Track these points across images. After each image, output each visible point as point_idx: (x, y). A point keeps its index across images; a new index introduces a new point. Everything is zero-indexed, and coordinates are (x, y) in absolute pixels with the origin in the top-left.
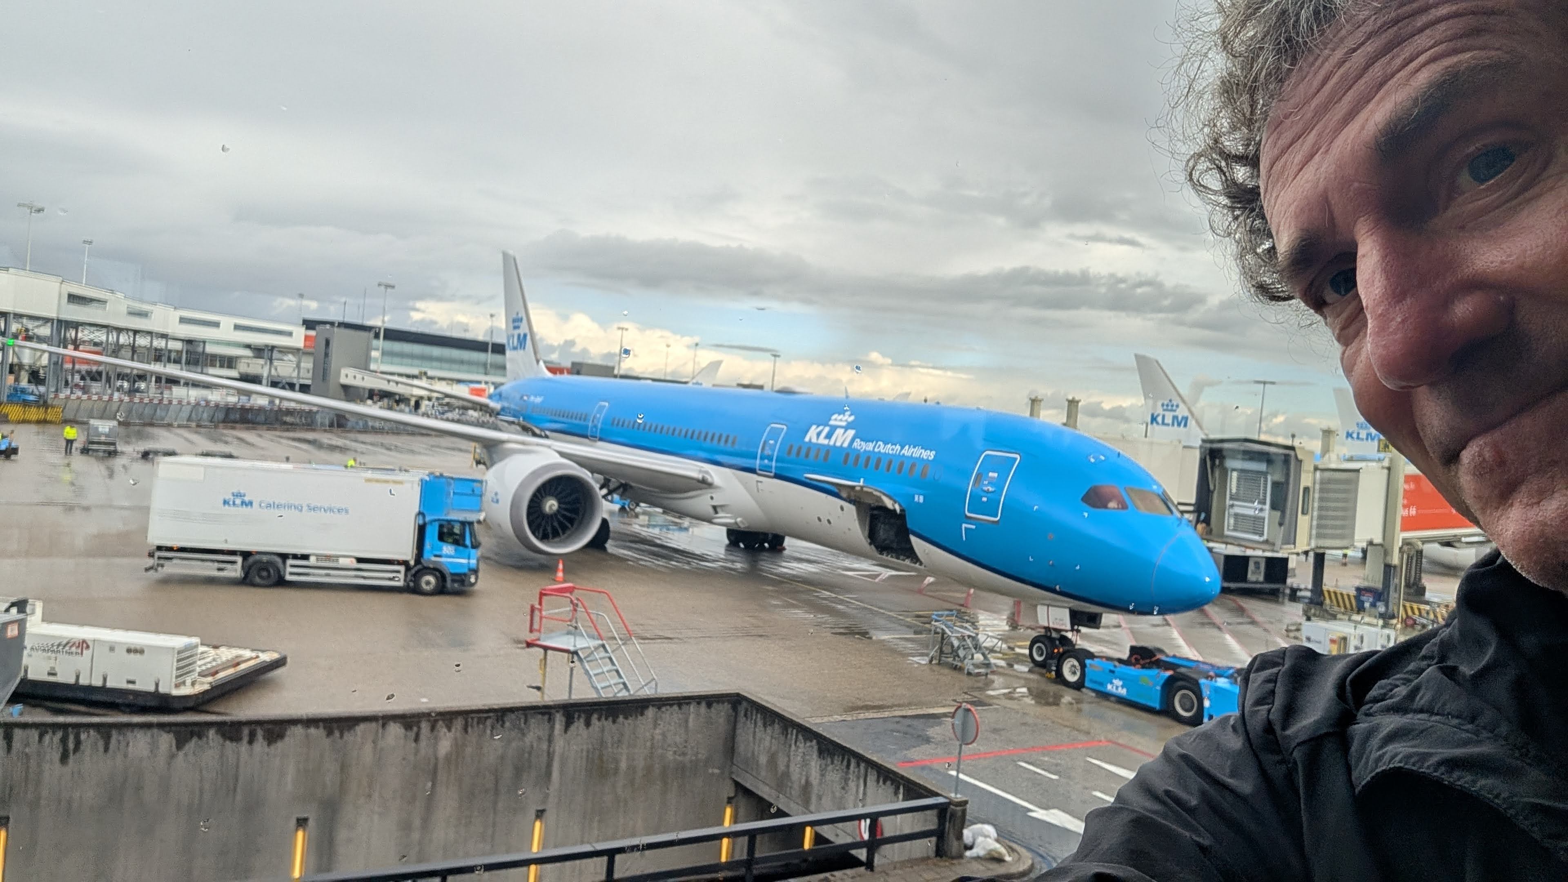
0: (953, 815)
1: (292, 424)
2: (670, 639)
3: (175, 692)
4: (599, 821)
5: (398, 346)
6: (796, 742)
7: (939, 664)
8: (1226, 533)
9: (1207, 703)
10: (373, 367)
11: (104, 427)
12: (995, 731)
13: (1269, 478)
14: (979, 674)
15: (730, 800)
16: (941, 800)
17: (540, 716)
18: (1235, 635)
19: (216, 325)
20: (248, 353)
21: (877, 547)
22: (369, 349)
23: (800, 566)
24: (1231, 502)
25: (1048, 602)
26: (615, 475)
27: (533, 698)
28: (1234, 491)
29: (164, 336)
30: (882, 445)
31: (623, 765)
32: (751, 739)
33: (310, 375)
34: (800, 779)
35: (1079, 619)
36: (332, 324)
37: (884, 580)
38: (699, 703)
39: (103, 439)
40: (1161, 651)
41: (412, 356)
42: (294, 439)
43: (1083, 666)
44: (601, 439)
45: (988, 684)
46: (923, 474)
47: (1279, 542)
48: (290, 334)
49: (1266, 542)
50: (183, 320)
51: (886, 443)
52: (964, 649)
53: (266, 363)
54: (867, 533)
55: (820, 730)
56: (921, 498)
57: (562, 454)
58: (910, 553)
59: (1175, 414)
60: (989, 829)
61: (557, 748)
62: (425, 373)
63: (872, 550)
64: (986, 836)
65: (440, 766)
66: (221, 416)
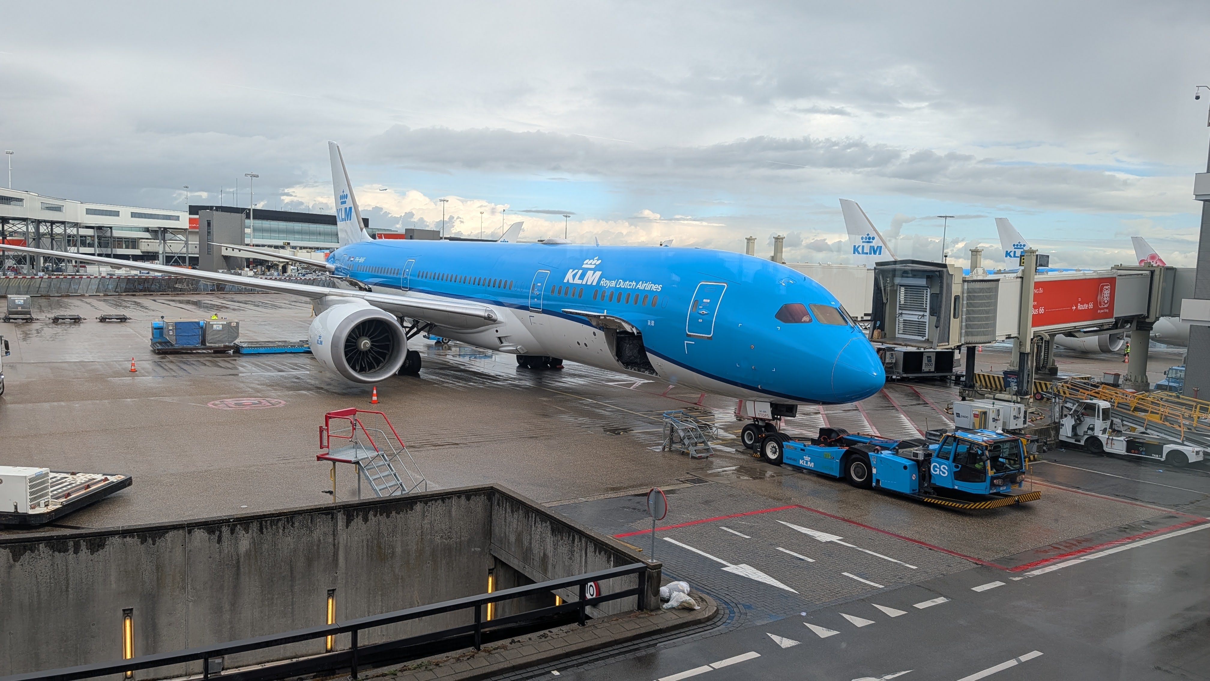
0: (650, 577)
1: (181, 290)
2: (457, 444)
3: (31, 512)
4: (382, 595)
5: (266, 224)
6: (535, 524)
7: (670, 451)
8: (897, 335)
9: (874, 471)
10: (247, 241)
11: (20, 300)
12: (707, 502)
13: (929, 290)
14: (700, 458)
15: (491, 572)
16: (640, 565)
17: (324, 516)
18: (908, 414)
19: (116, 214)
20: (147, 235)
21: (623, 363)
22: (243, 227)
23: (572, 380)
24: (900, 312)
25: (754, 399)
26: (424, 317)
27: (328, 501)
28: (902, 302)
29: (76, 225)
30: (622, 283)
31: (399, 550)
32: (503, 523)
33: (197, 250)
34: (539, 552)
35: (778, 410)
36: (211, 208)
37: (637, 388)
38: (459, 497)
39: (20, 309)
40: (844, 431)
41: (279, 231)
42: (181, 302)
43: (781, 447)
44: (410, 289)
45: (710, 466)
46: (654, 304)
47: (935, 341)
48: (177, 218)
49: (927, 341)
50: (89, 212)
51: (625, 281)
52: (688, 439)
53: (160, 243)
54: (614, 351)
55: (552, 513)
56: (653, 322)
57: (372, 303)
58: (647, 366)
59: (871, 244)
60: (684, 585)
61: (341, 540)
62: (289, 244)
63: (619, 365)
64: (680, 591)
65: (242, 560)
66: (123, 285)
